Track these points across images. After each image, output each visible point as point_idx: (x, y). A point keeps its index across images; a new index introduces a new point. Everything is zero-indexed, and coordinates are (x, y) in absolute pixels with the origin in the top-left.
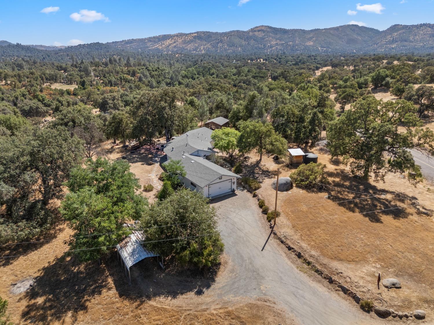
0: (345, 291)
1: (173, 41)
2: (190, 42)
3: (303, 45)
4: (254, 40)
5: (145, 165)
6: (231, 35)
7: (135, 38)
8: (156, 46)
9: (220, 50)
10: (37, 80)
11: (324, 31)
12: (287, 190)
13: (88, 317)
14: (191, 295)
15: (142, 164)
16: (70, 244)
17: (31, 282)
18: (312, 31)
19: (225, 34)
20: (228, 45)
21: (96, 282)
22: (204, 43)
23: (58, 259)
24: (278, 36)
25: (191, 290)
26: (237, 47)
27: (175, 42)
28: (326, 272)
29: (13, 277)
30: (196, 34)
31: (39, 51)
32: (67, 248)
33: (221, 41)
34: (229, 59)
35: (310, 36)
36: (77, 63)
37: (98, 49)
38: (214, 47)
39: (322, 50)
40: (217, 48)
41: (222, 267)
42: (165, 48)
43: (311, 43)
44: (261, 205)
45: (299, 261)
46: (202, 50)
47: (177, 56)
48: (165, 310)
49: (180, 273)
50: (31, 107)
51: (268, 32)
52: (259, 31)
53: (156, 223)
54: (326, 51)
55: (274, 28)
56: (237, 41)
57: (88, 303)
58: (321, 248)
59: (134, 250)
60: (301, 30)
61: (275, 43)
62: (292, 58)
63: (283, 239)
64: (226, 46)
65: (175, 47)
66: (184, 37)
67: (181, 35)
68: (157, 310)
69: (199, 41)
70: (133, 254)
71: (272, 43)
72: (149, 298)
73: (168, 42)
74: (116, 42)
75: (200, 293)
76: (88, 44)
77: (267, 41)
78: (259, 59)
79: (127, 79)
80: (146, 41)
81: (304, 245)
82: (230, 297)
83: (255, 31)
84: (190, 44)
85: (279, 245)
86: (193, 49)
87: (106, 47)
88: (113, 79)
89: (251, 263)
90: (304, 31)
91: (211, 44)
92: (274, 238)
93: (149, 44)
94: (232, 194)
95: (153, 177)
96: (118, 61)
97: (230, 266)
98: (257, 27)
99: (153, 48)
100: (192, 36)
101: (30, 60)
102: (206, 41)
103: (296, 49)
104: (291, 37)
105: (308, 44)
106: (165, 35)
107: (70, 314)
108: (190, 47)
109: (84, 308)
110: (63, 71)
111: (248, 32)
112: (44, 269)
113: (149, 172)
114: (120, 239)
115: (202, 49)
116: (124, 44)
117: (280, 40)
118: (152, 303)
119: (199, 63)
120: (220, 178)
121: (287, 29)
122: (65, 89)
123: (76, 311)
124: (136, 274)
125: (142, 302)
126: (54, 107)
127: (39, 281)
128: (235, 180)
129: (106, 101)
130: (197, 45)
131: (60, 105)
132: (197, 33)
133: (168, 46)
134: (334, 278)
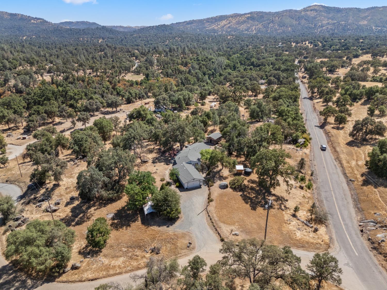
0: (219, 234)
1: (228, 22)
2: (244, 22)
3: (356, 25)
4: (305, 20)
5: (165, 165)
6: (283, 16)
7: (195, 19)
8: (212, 27)
9: (270, 30)
10: (116, 73)
11: (381, 9)
12: (224, 189)
13: (131, 229)
14: (165, 227)
15: (164, 164)
16: (127, 203)
17: (113, 215)
18: (368, 9)
19: (277, 14)
20: (278, 25)
21: (135, 218)
22: (257, 23)
23: (123, 207)
24: (330, 15)
25: (165, 225)
26: (287, 27)
27: (229, 23)
28: (216, 227)
29: (107, 212)
30: (249, 15)
31: (119, 32)
32: (126, 204)
33: (273, 22)
34: (275, 42)
35: (365, 15)
36: (145, 51)
37: (163, 30)
38: (265, 27)
39: (376, 29)
40: (268, 28)
41: (179, 219)
42: (220, 28)
43: (366, 22)
44: (209, 195)
45: (210, 221)
46: (253, 31)
47: (229, 37)
48: (155, 230)
49: (164, 219)
50: (112, 101)
51: (321, 11)
52: (311, 10)
53: (156, 200)
54: (380, 31)
55: (327, 7)
56: (288, 21)
57: (131, 225)
58: (220, 218)
59: (148, 208)
60: (356, 8)
61: (326, 22)
62: (338, 41)
63: (208, 212)
64: (276, 27)
65: (229, 27)
66: (238, 18)
67: (236, 16)
68: (153, 230)
69: (251, 22)
70: (148, 210)
71: (324, 22)
72: (151, 226)
73: (224, 22)
74: (179, 23)
75: (168, 227)
76: (156, 26)
77: (319, 20)
78: (305, 41)
79: (180, 70)
80: (205, 22)
81: (215, 215)
82: (178, 230)
83: (307, 11)
84: (243, 24)
85: (206, 214)
86: (245, 29)
87: (170, 29)
88: (170, 71)
89: (191, 219)
90: (359, 10)
91: (263, 24)
92: (206, 211)
93: (207, 25)
94: (200, 187)
95: (167, 173)
96: (176, 50)
97: (182, 219)
98: (310, 7)
99: (210, 28)
100: (246, 17)
101: (112, 45)
102: (258, 21)
103: (348, 29)
104: (345, 16)
105: (361, 24)
106: (221, 16)
107: (125, 227)
108: (243, 27)
109: (130, 226)
110: (134, 58)
111: (300, 12)
112: (117, 210)
113: (166, 169)
114: (144, 203)
115: (253, 29)
116: (186, 25)
117: (332, 20)
118: (152, 227)
119: (245, 48)
120: (194, 179)
121: (342, 7)
122: (134, 80)
123: (127, 226)
124: (149, 217)
125: (148, 227)
126: (127, 97)
127: (116, 214)
128: (202, 181)
129: (159, 101)
130: (249, 25)
131: (131, 95)
132: (251, 13)
133: (223, 27)
134: (218, 229)
